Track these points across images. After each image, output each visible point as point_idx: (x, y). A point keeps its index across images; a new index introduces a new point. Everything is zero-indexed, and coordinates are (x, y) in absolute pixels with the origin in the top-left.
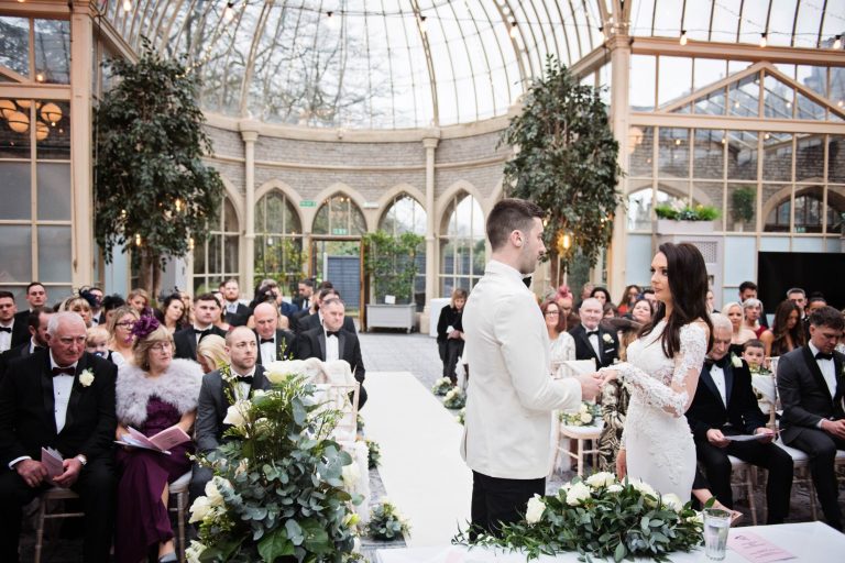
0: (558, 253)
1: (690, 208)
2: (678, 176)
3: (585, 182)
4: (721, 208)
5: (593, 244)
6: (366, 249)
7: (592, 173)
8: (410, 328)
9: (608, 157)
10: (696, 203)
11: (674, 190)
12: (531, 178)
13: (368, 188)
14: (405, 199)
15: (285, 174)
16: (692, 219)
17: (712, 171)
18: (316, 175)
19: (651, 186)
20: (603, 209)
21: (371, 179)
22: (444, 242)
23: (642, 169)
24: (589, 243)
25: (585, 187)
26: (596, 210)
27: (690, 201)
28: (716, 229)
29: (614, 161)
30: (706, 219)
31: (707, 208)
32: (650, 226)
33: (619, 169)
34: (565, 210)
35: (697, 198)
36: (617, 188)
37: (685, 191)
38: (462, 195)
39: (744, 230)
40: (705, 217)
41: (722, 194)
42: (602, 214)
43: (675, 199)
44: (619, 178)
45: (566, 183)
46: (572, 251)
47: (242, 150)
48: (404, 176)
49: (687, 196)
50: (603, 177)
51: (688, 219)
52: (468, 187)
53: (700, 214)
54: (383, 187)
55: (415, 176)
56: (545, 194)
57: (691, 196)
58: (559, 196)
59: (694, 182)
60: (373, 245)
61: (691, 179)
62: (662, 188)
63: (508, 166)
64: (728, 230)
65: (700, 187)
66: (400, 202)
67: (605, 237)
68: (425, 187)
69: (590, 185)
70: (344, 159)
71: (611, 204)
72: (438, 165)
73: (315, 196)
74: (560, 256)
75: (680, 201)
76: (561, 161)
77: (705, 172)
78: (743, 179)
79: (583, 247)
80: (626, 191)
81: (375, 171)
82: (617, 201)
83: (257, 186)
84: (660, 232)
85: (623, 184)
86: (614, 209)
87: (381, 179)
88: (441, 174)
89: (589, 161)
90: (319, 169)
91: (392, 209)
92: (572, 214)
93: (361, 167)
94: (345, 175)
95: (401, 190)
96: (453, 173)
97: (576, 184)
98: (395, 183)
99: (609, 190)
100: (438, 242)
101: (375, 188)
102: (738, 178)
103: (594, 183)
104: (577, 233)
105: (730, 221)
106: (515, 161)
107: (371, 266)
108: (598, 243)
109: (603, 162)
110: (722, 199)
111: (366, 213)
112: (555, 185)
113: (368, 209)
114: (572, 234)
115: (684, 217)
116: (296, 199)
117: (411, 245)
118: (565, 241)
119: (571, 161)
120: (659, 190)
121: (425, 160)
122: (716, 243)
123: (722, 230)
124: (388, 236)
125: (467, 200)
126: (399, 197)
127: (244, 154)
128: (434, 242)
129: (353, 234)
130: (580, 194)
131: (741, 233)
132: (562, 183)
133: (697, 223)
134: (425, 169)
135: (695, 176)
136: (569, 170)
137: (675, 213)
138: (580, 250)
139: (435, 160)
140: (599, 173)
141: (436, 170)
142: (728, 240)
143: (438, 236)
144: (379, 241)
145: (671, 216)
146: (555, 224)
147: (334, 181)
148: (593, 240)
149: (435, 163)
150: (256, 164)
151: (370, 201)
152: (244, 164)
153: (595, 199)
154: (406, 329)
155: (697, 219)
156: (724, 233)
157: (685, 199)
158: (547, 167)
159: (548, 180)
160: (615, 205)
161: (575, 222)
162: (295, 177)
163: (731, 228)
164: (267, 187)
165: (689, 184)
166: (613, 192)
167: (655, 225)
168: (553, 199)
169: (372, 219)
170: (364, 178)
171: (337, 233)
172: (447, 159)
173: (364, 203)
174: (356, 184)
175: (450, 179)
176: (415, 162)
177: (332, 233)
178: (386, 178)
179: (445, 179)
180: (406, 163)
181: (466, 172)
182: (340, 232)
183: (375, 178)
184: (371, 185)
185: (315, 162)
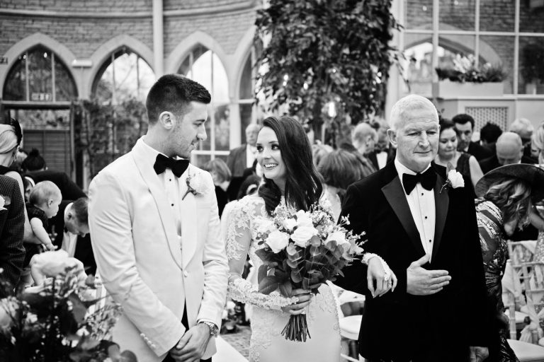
0: (322, 123)
1: (476, 67)
2: (460, 28)
3: (353, 36)
4: (512, 66)
5: (364, 111)
6: (78, 120)
7: (361, 25)
9: (379, 6)
10: (482, 61)
11: (457, 44)
12: (289, 32)
13: (77, 41)
14: (125, 55)
16: (479, 80)
17: (500, 21)
18: (6, 23)
19: (430, 41)
20: (375, 69)
21: (80, 30)
23: (419, 19)
24: (359, 109)
25: (353, 43)
26: (367, 71)
27: (476, 59)
28: (505, 92)
29: (387, 11)
30: (496, 80)
31: (496, 67)
32: (430, 88)
33: (394, 20)
34: (329, 71)
35: (484, 55)
36: (391, 44)
37: (469, 46)
38: (199, 50)
39: (538, 92)
40: (493, 77)
41: (513, 50)
42: (374, 75)
43: (459, 56)
44: (393, 31)
45: (331, 37)
46: (338, 120)
48: (125, 26)
49: (473, 52)
50: (374, 30)
51: (474, 81)
52: (207, 41)
53: (488, 74)
54: (97, 40)
55: (138, 26)
56: (305, 52)
57: (477, 53)
58: (324, 53)
59: (480, 36)
60: (85, 113)
61: (477, 32)
62: (444, 43)
63: (260, 16)
64: (520, 93)
65: (486, 41)
66: (120, 59)
67: (378, 104)
68: (151, 41)
69: (360, 39)
70: (44, 2)
71: (384, 64)
72: (168, 13)
73: (6, 50)
74: (324, 127)
75: (465, 59)
76: (325, 10)
77: (491, 23)
78: (535, 31)
79: (351, 116)
80: (401, 48)
81: (87, 19)
82: (391, 59)
84: (441, 96)
85: (398, 39)
86: (388, 69)
87: (95, 30)
88: (172, 23)
89: (357, 10)
91: (110, 68)
92: (338, 75)
93: (67, 14)
94: (46, 23)
95: (120, 43)
96: (187, 23)
97: (342, 39)
98: (112, 34)
99: (382, 46)
101: (86, 40)
102: (529, 31)
103: (364, 38)
104: (344, 97)
105: (522, 82)
106: (268, 10)
107: (84, 141)
108: (369, 111)
109: (374, 12)
110: (513, 56)
111: (76, 74)
112: (318, 40)
113: (78, 67)
114: (338, 99)
115: (470, 78)
117: (136, 114)
118: (331, 109)
119: (336, 11)
120: (440, 45)
121: (151, 6)
122: (506, 108)
123: (512, 92)
124: (106, 103)
125: (205, 57)
126: (119, 53)
129: (57, 99)
130: (346, 51)
131: (535, 96)
132: (327, 38)
133: (484, 85)
134: (151, 17)
135: (481, 28)
136: (334, 21)
137: (459, 73)
138: (349, 119)
139: (164, 5)
140: (370, 25)
141: (165, 18)
142: (519, 105)
144: (94, 109)
145: (455, 77)
146: (319, 87)
147: (31, 31)
148: (363, 106)
149: (164, 10)
151: (80, 58)
153: (366, 57)
155: (485, 81)
156: (516, 96)
157: (470, 56)
158: (308, 18)
159: (309, 34)
160: (389, 64)
161: (342, 85)
163: (522, 90)
165: (474, 38)
166: (387, 48)
167: (435, 88)
168: (315, 57)
169: (85, 81)
170: (71, 28)
171: (37, 99)
172: (179, 4)
173: (72, 60)
174: (61, 36)
175: (184, 30)
176: (138, 9)
177: (31, 100)
178: (100, 28)
179: (178, 30)
180: (126, 9)
181: (204, 22)
182: (42, 98)
183: (86, 28)
184: (81, 37)
185: (5, 6)
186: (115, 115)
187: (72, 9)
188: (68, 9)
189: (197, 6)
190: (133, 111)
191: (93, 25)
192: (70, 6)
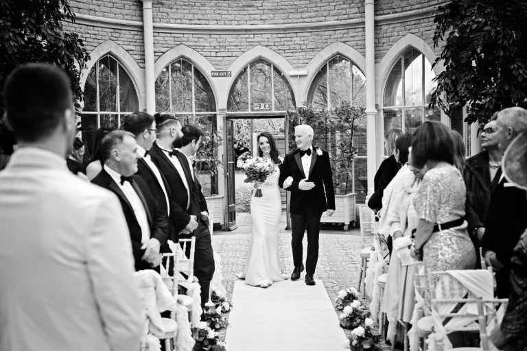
8: (347, 223)
13: (294, 51)
15: (192, 39)
18: (230, 38)
21: (298, 40)
22: (389, 115)
38: (410, 54)
47: (138, 13)
48: (338, 34)
52: (419, 44)
54: (313, 49)
55: (351, 33)
66: (334, 67)
68: (364, 46)
70: (264, 17)
72: (379, 18)
73: (230, 63)
81: (303, 29)
83: (158, 55)
87: (310, 40)
88: (384, 28)
90: (234, 30)
93: (284, 26)
94: (266, 36)
95: (335, 51)
96: (398, 27)
98: (327, 43)
100: (382, 115)
101: (303, 50)
111: (292, 82)
113: (292, 76)
116: (207, 68)
117: (347, 120)
121: (364, 12)
124: (320, 110)
125: (417, 62)
126: (333, 62)
127: (142, 16)
128: (377, 116)
129: (277, 108)
134: (363, 23)
139: (376, 11)
141: (377, 24)
143: (382, 107)
147: (252, 44)
149: (376, 15)
150: (154, 28)
151: (297, 68)
152: (141, 29)
154: (343, 224)
162: (205, 42)
164: (171, 56)
169: (301, 89)
170: (289, 39)
171: (258, 108)
172: (391, 9)
173: (290, 70)
174: (279, 47)
175: (396, 34)
176: (351, 16)
177: (252, 110)
178: (316, 37)
179: (389, 34)
180: (340, 17)
181: (414, 24)
182: (262, 108)
183: (303, 38)
184: (297, 47)
185: (229, 22)
186: (328, 122)
187: (290, 21)
188: (286, 21)
189: (408, 8)
190: (344, 117)
191: (309, 34)
192: (288, 18)
